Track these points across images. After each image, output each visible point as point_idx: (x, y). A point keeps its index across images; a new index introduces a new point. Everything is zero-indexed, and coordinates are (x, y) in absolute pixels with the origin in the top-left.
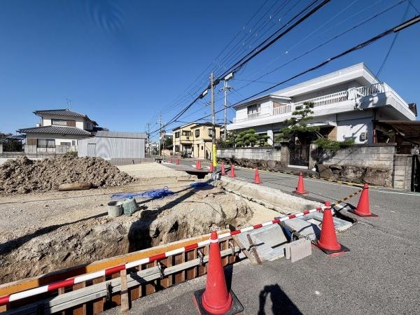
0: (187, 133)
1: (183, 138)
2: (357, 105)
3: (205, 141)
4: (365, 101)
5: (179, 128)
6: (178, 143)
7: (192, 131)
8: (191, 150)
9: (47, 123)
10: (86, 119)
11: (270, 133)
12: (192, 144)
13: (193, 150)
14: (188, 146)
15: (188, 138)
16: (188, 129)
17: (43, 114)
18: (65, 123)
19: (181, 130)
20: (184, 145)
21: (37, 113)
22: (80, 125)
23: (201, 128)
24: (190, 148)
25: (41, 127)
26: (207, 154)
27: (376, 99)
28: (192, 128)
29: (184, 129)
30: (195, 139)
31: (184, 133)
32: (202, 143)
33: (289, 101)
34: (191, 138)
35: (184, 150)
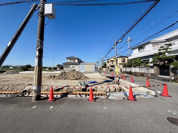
0: (112, 61)
1: (111, 63)
3: (120, 64)
5: (109, 59)
6: (108, 66)
7: (114, 60)
8: (114, 68)
9: (69, 61)
10: (78, 59)
12: (114, 66)
14: (113, 66)
16: (113, 59)
17: (68, 58)
18: (73, 61)
19: (110, 60)
20: (111, 66)
21: (67, 58)
22: (76, 61)
23: (118, 59)
25: (67, 62)
28: (114, 59)
29: (111, 60)
34: (114, 63)
35: (111, 68)
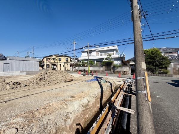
0: (54, 59)
2: (119, 56)
3: (65, 63)
6: (49, 64)
7: (56, 58)
8: (56, 67)
11: (95, 62)
12: (56, 64)
14: (54, 65)
15: (54, 61)
16: (54, 57)
20: (52, 64)
23: (62, 58)
24: (55, 66)
26: (65, 69)
30: (58, 62)
31: (52, 59)
32: (63, 64)
33: (99, 52)
34: (56, 61)
35: (53, 66)
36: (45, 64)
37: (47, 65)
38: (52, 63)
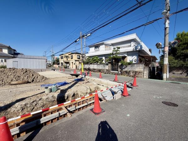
0: (67, 57)
2: (134, 49)
3: (76, 61)
4: (136, 48)
7: (69, 56)
11: (104, 58)
12: (69, 62)
13: (70, 65)
15: (67, 59)
16: (67, 55)
23: (74, 55)
24: (68, 64)
27: (139, 47)
28: (69, 55)
30: (71, 60)
31: (65, 57)
32: (74, 62)
34: (69, 59)
35: (66, 64)
36: (60, 62)
37: (61, 63)
38: (65, 61)
